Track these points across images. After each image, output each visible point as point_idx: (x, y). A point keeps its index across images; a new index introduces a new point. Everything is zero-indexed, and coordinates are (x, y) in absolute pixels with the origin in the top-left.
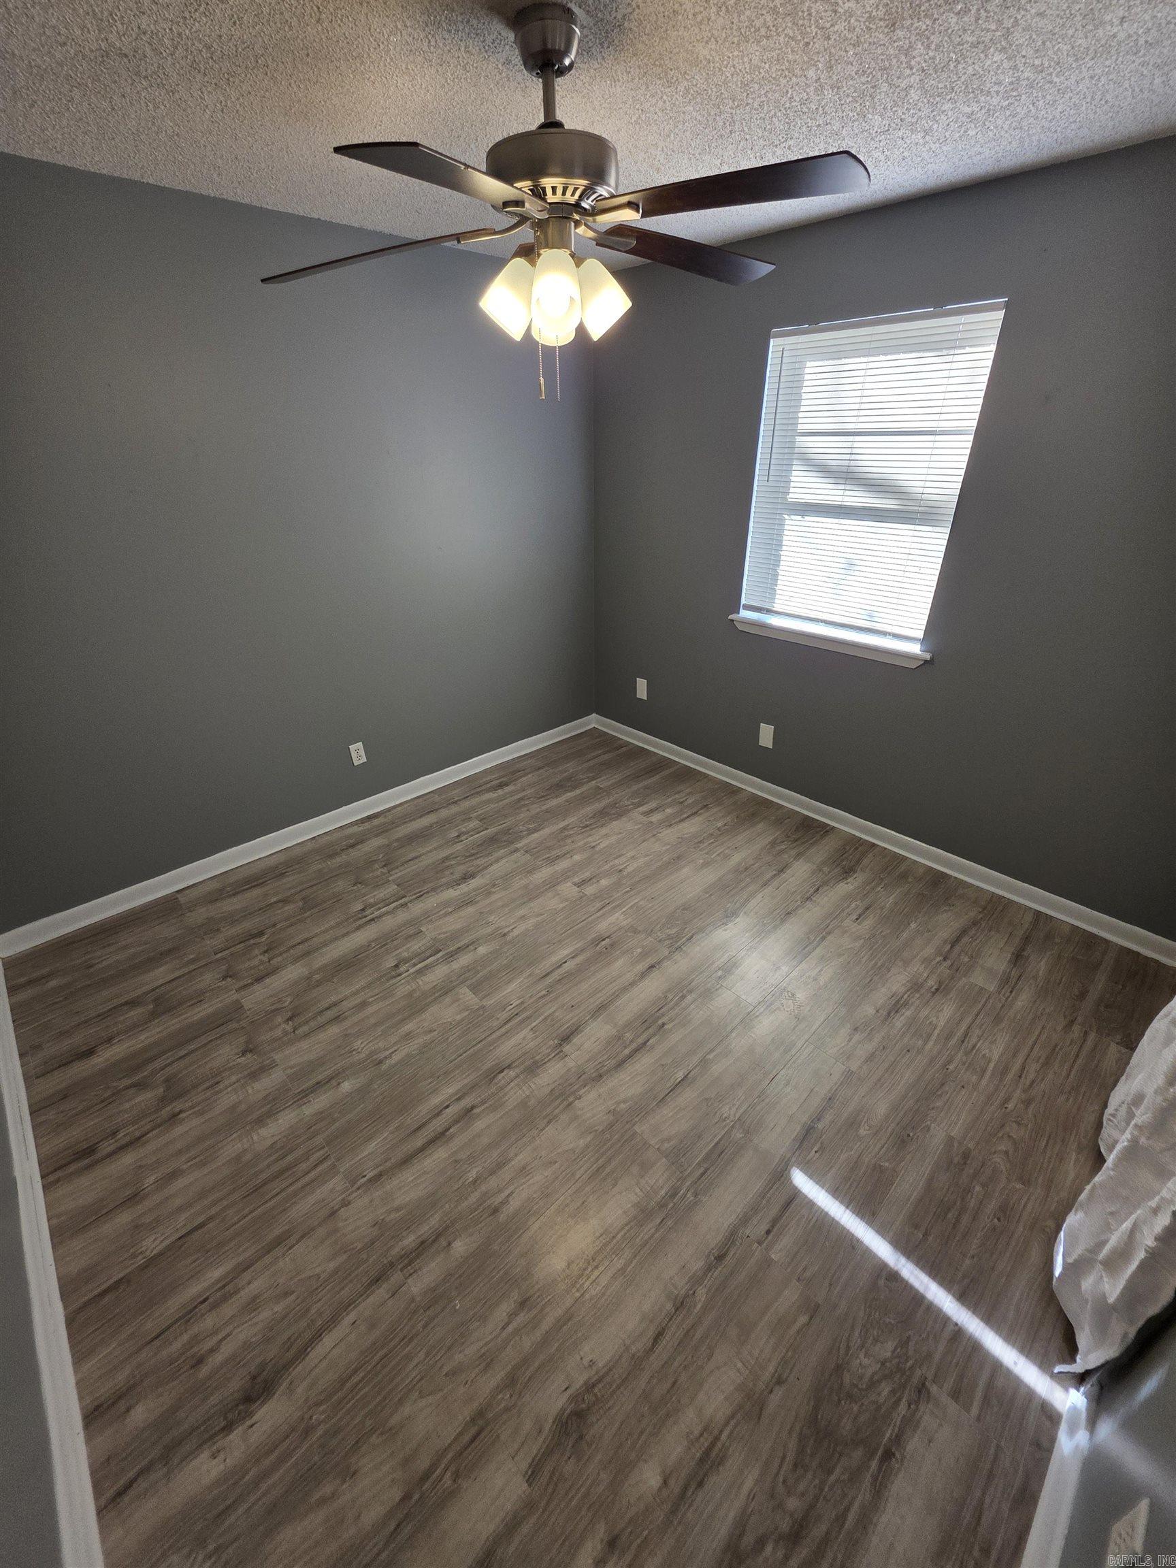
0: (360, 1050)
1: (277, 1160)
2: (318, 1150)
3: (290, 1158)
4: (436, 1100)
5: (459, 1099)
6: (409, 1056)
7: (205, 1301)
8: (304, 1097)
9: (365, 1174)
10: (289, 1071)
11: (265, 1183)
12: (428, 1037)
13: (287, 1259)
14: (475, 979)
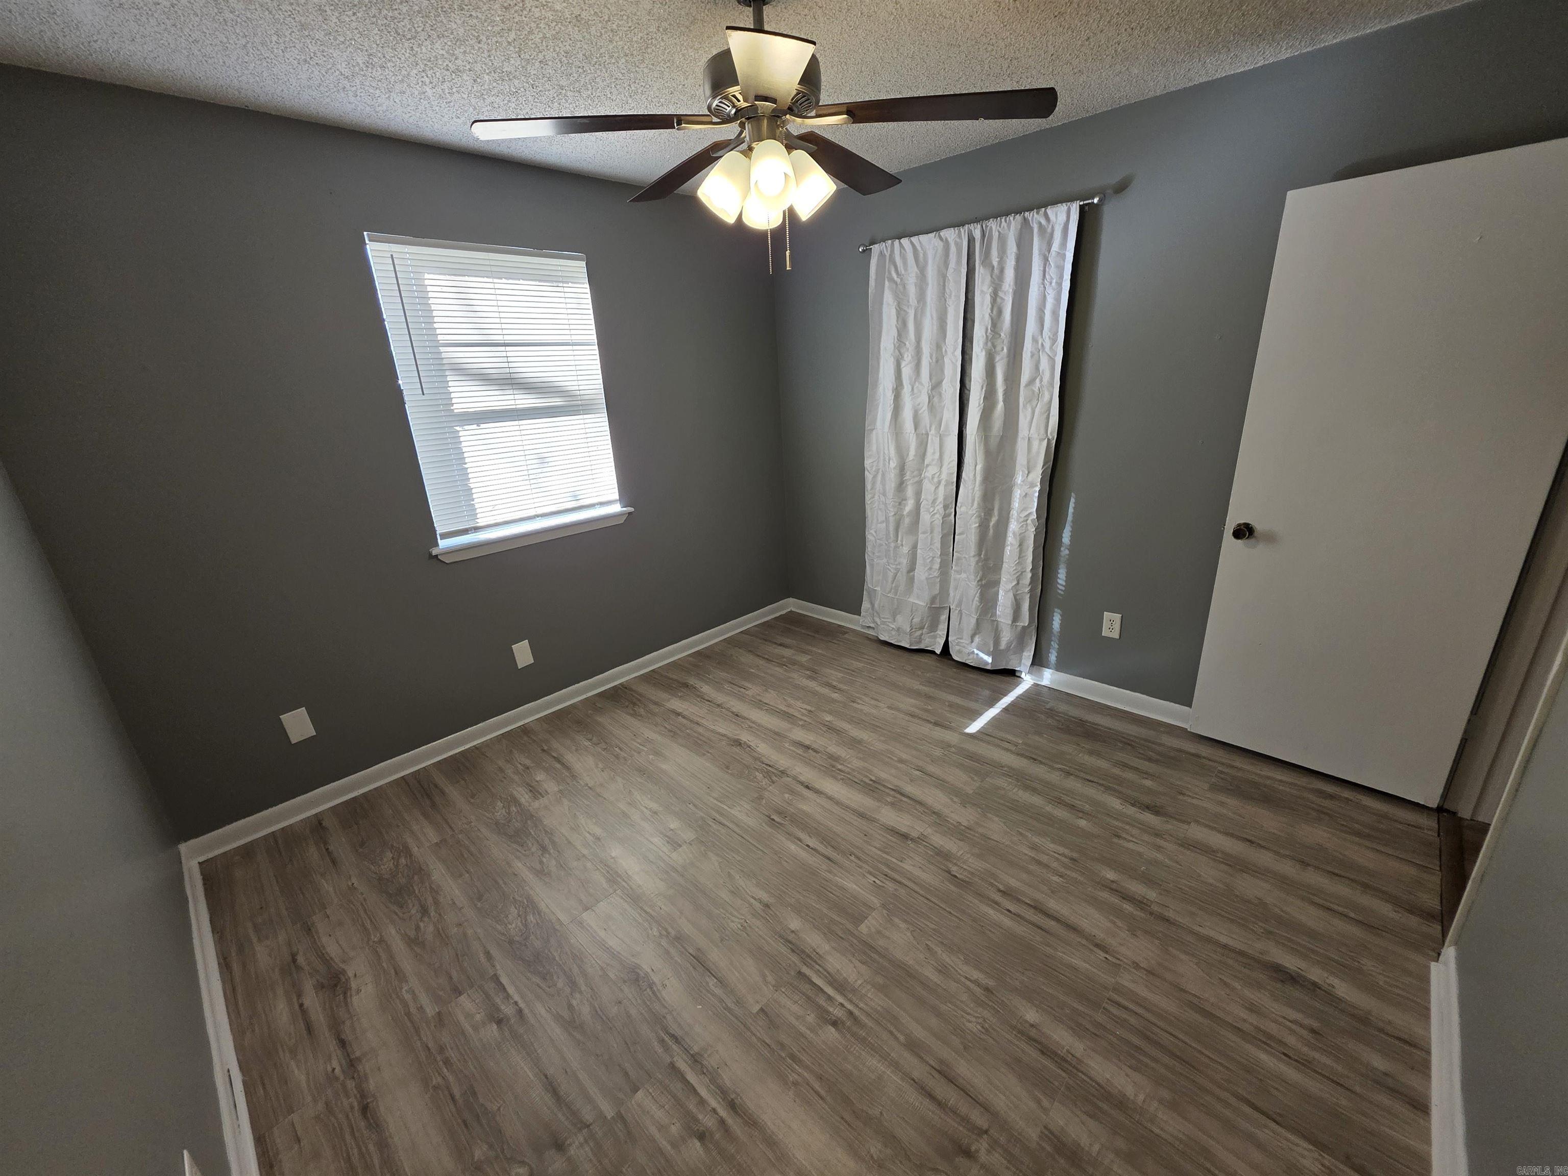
0: (980, 1021)
1: (1145, 1054)
2: (1109, 1012)
3: (1136, 1040)
4: (1007, 922)
5: (996, 903)
6: (967, 962)
7: (1285, 1054)
8: (1066, 1061)
9: (1104, 959)
10: (1046, 1103)
11: (1172, 1055)
12: (939, 950)
13: (1207, 995)
14: (844, 922)
